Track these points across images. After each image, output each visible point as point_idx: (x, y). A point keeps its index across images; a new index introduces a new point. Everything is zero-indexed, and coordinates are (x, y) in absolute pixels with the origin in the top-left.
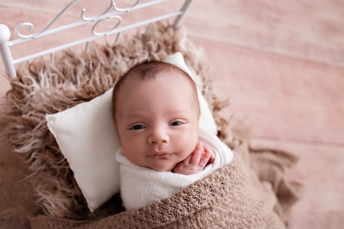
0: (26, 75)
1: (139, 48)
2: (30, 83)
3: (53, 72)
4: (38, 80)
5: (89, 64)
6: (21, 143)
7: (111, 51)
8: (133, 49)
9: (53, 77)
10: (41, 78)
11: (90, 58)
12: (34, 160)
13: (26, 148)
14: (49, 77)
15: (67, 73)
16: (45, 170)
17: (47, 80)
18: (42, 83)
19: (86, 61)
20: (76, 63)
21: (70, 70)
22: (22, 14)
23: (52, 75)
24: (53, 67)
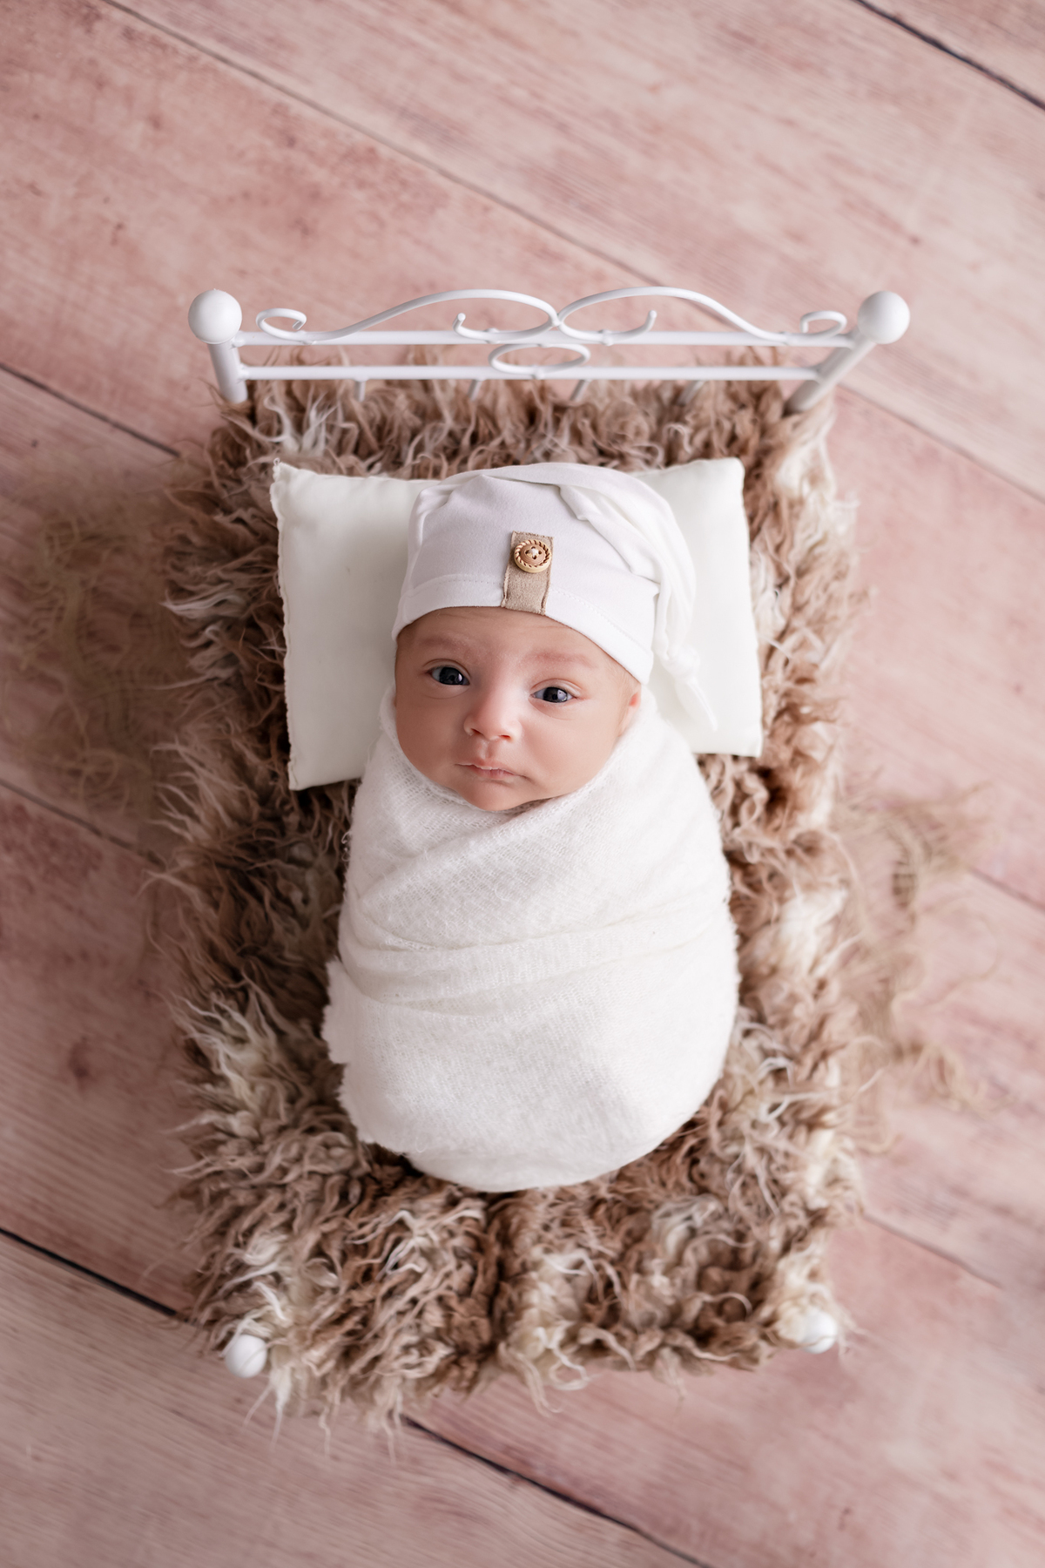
0: (273, 400)
1: (638, 433)
2: (276, 426)
3: (350, 417)
4: (300, 427)
5: (464, 431)
6: (191, 588)
7: (546, 413)
8: (615, 429)
9: (345, 432)
10: (308, 426)
11: (473, 411)
12: (208, 644)
13: (194, 608)
14: (330, 428)
15: (390, 432)
16: (227, 683)
17: (323, 434)
18: (307, 439)
19: (457, 418)
20: (429, 414)
21: (400, 428)
22: (371, 156)
23: (342, 424)
24: (357, 406)
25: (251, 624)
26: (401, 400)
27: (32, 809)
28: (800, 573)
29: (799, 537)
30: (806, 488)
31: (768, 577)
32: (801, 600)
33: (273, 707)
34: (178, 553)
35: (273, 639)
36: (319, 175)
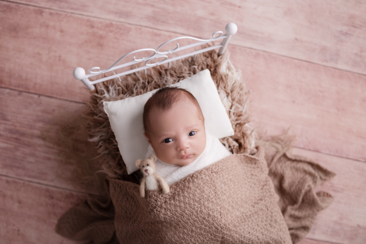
0: (101, 87)
1: (185, 70)
2: (103, 93)
3: (119, 86)
4: (108, 91)
5: (146, 81)
6: (93, 135)
7: (163, 72)
8: (180, 71)
9: (119, 89)
10: (110, 90)
11: (146, 76)
12: (101, 146)
13: (95, 139)
14: (115, 90)
15: (129, 86)
16: (108, 154)
17: (114, 91)
18: (111, 94)
19: (143, 79)
20: (136, 80)
21: (131, 85)
22: (111, 25)
23: (118, 88)
24: (120, 83)
25: (109, 139)
26: (130, 79)
27: (74, 193)
28: (232, 92)
29: (229, 83)
30: (228, 72)
31: (223, 94)
32: (233, 98)
33: (119, 157)
34: (89, 127)
35: (114, 142)
36: (101, 32)
